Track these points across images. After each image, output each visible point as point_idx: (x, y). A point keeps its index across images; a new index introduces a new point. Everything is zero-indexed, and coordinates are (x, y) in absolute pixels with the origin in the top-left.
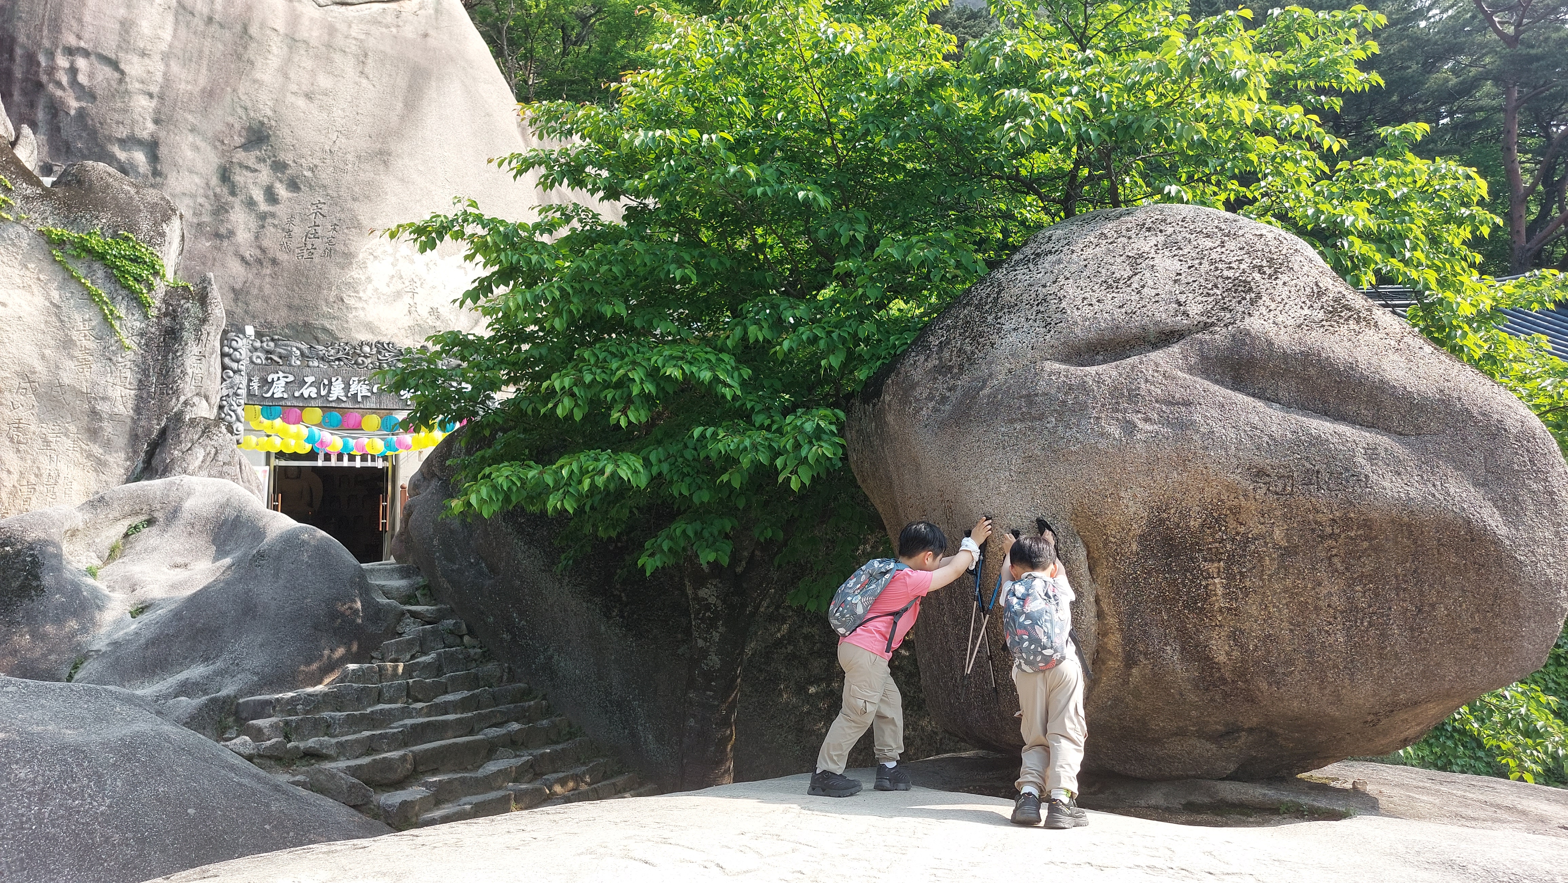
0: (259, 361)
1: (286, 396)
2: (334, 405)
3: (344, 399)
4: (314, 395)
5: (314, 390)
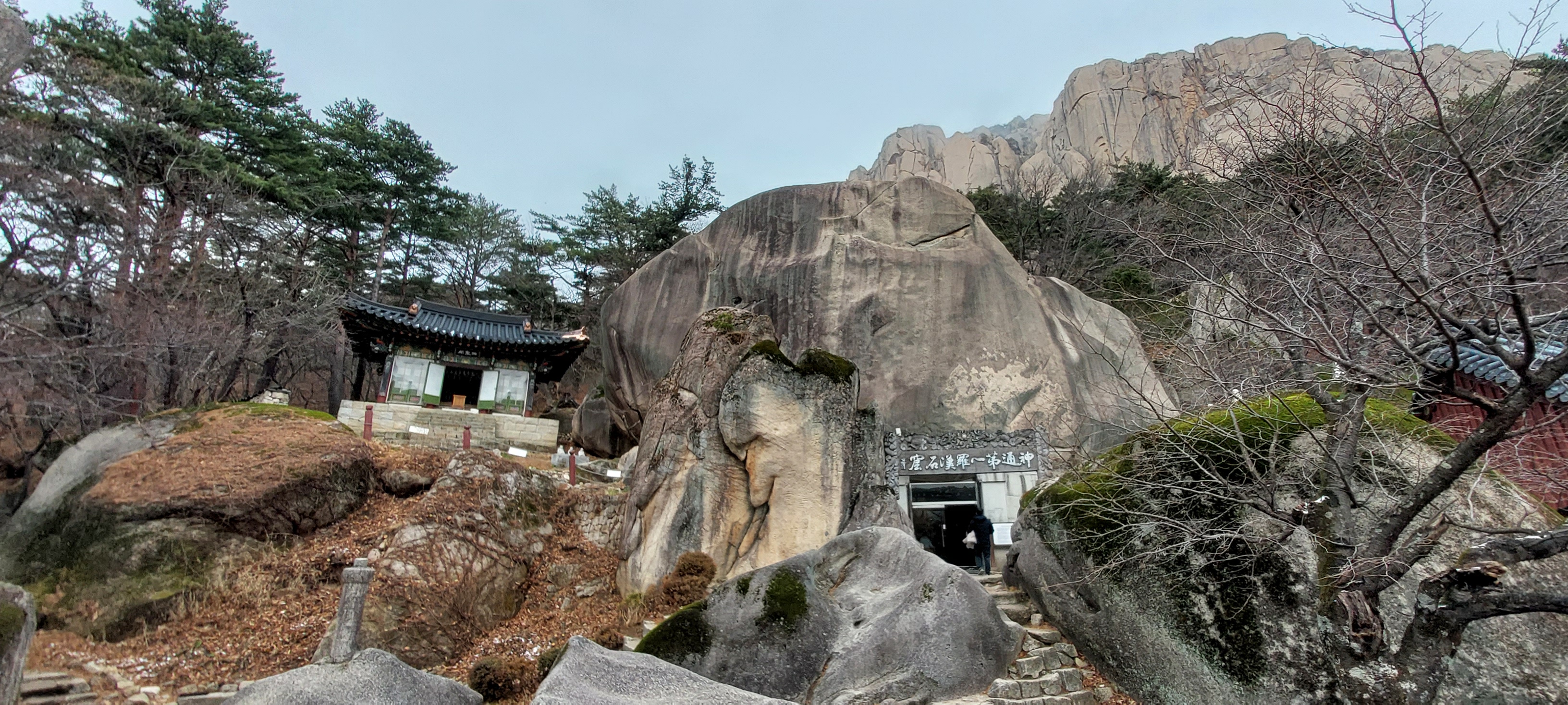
0: (904, 449)
1: (921, 469)
2: (949, 472)
3: (955, 468)
4: (937, 467)
5: (936, 464)
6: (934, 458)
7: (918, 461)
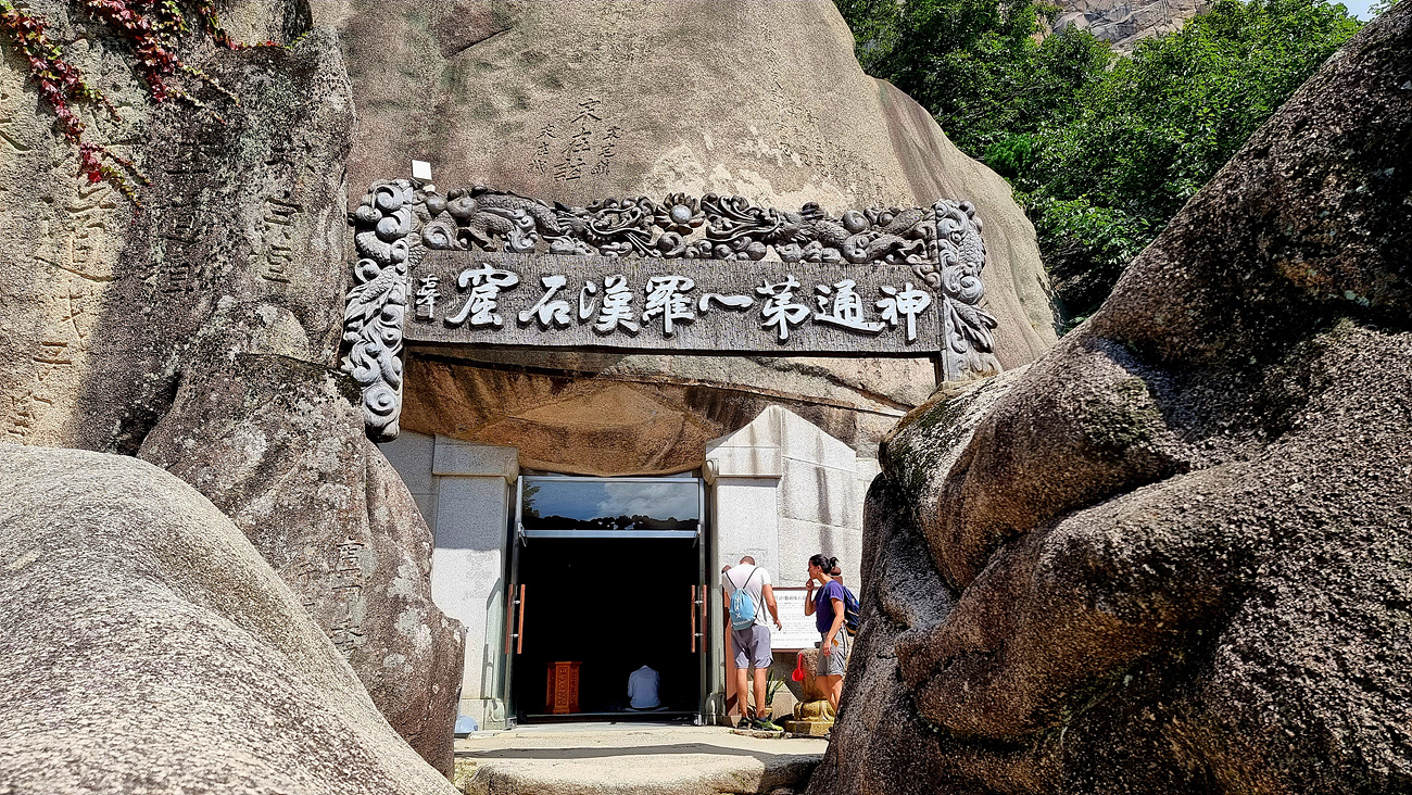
0: (438, 239)
1: (498, 321)
2: (610, 341)
3: (634, 327)
4: (562, 319)
5: (564, 307)
6: (554, 282)
7: (492, 288)
